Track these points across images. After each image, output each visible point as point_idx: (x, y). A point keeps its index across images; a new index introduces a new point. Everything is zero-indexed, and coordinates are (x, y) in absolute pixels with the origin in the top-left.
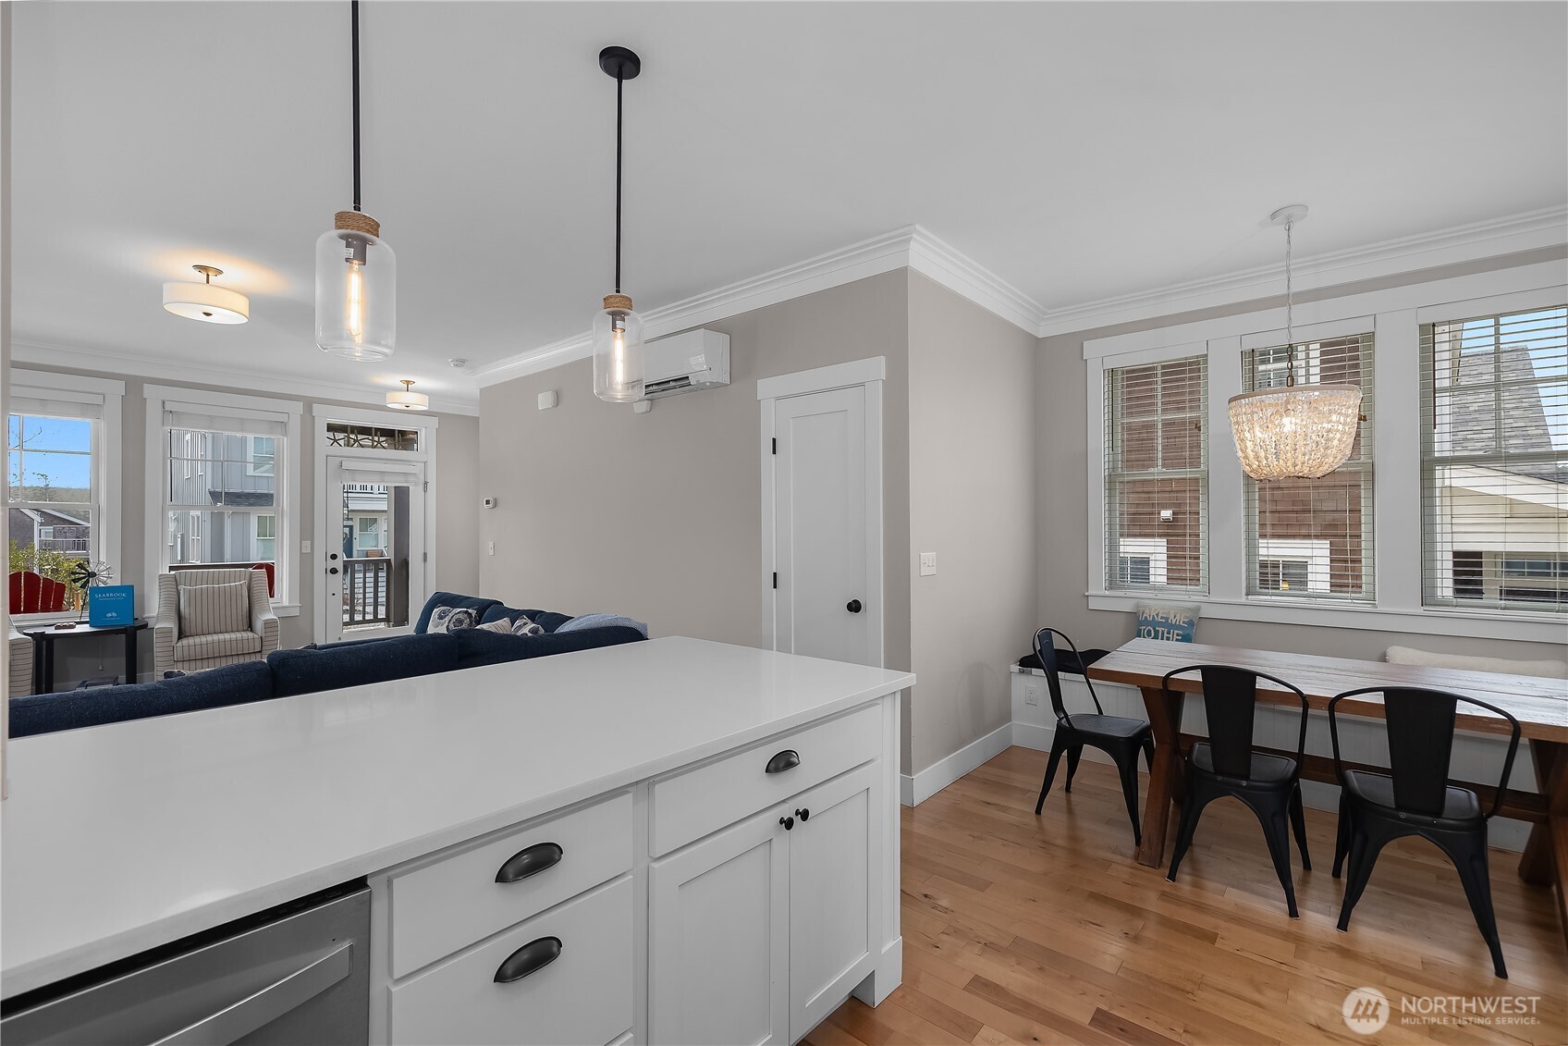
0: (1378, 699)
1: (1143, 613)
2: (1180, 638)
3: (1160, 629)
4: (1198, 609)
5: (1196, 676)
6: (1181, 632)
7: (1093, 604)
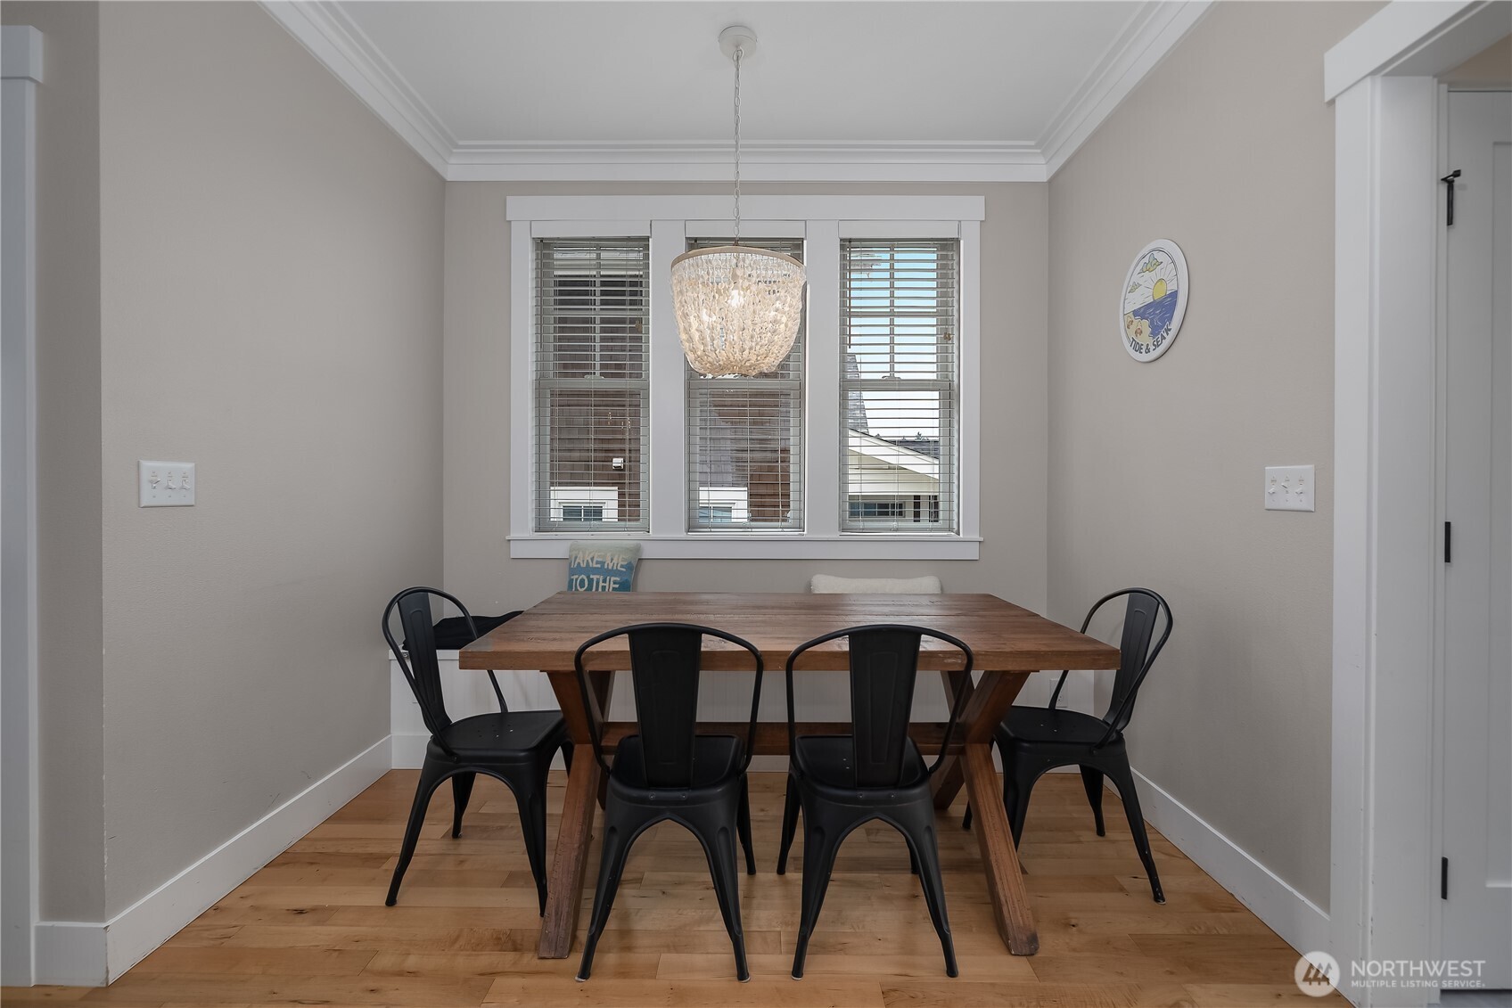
0: (843, 645)
1: (576, 558)
2: (617, 586)
3: (595, 577)
4: (638, 549)
5: (622, 644)
6: (618, 579)
7: (517, 551)
